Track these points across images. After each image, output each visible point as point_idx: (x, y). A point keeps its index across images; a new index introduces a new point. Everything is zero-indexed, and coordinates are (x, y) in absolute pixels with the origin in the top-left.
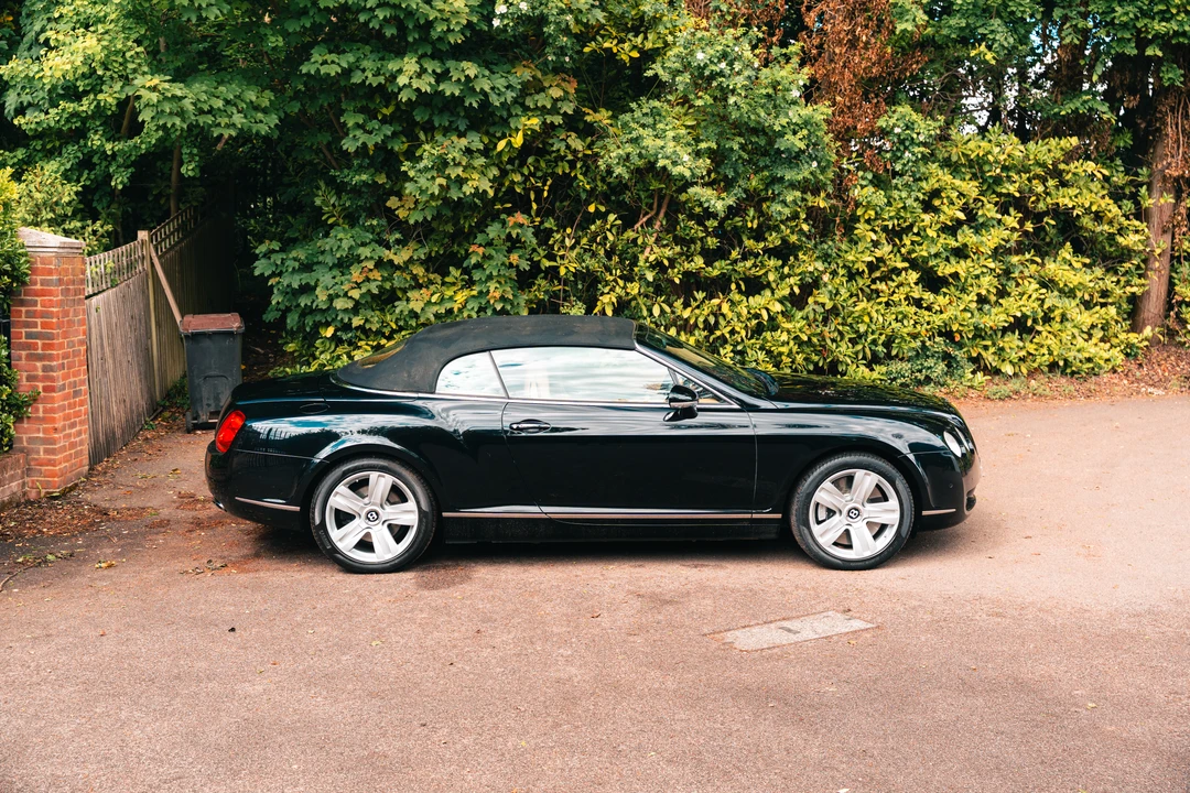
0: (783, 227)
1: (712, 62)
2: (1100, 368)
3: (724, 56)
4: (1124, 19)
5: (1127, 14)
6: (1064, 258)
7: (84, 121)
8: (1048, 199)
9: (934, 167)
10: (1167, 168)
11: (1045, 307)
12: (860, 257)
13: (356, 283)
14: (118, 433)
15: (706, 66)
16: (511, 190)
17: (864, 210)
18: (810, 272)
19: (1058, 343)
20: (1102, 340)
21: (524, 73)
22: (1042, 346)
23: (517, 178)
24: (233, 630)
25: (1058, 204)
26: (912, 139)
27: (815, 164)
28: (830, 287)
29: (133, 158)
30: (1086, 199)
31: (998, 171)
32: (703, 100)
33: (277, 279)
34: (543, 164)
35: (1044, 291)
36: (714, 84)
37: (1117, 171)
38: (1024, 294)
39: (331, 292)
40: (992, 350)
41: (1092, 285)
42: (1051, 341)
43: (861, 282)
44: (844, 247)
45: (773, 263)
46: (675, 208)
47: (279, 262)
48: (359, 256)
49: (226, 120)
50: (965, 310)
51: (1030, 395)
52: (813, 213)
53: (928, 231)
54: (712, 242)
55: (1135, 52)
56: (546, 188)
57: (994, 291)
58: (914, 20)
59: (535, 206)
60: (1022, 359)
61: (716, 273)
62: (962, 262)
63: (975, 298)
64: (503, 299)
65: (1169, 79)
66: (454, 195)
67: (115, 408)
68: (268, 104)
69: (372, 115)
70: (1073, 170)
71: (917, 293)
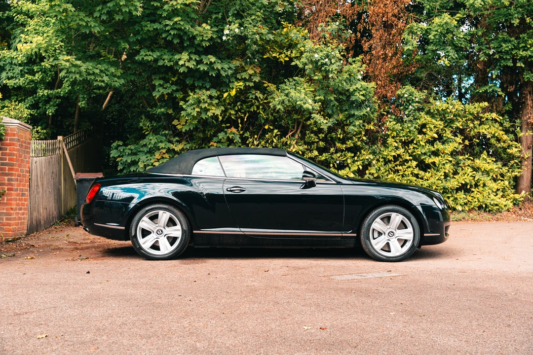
0: (354, 138)
1: (322, 59)
2: (502, 209)
3: (327, 56)
4: (507, 49)
5: (508, 47)
6: (483, 158)
7: (36, 83)
8: (475, 130)
9: (423, 114)
10: (529, 119)
11: (476, 179)
12: (389, 153)
13: (157, 159)
14: (42, 222)
15: (319, 60)
16: (230, 117)
17: (391, 132)
18: (367, 159)
19: (482, 196)
20: (502, 196)
21: (236, 63)
22: (475, 198)
23: (233, 112)
24: (88, 272)
25: (480, 132)
26: (413, 100)
27: (369, 109)
28: (376, 167)
29: (57, 102)
30: (493, 130)
31: (452, 116)
32: (318, 76)
33: (121, 158)
34: (244, 107)
35: (475, 172)
36: (323, 69)
37: (506, 121)
38: (466, 173)
39: (146, 163)
40: (452, 199)
41: (497, 170)
42: (479, 196)
43: (390, 165)
44: (382, 149)
45: (350, 154)
46: (305, 128)
47: (122, 151)
48: (159, 147)
49: (100, 79)
50: (438, 179)
51: (470, 219)
52: (367, 132)
53: (421, 142)
54: (322, 144)
55: (512, 65)
56: (246, 117)
57: (452, 171)
58: (412, 45)
59: (240, 125)
60: (466, 204)
61: (323, 158)
62: (437, 158)
63: (443, 174)
65: (527, 78)
66: (204, 116)
67: (42, 211)
68: (120, 74)
69: (167, 81)
70: (486, 117)
71: (416, 171)
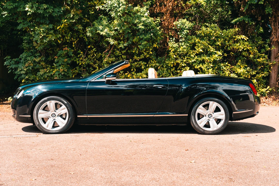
1: (113, 4)
8: (231, 47)
9: (193, 37)
12: (170, 62)
13: (26, 67)
17: (171, 48)
23: (67, 38)
25: (233, 48)
26: (184, 28)
27: (152, 34)
30: (242, 46)
31: (214, 38)
33: (9, 66)
39: (20, 69)
47: (9, 62)
48: (27, 59)
53: (192, 55)
54: (124, 57)
56: (76, 41)
59: (74, 46)
64: (63, 71)
65: (268, 11)
70: (237, 38)
